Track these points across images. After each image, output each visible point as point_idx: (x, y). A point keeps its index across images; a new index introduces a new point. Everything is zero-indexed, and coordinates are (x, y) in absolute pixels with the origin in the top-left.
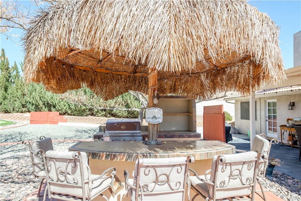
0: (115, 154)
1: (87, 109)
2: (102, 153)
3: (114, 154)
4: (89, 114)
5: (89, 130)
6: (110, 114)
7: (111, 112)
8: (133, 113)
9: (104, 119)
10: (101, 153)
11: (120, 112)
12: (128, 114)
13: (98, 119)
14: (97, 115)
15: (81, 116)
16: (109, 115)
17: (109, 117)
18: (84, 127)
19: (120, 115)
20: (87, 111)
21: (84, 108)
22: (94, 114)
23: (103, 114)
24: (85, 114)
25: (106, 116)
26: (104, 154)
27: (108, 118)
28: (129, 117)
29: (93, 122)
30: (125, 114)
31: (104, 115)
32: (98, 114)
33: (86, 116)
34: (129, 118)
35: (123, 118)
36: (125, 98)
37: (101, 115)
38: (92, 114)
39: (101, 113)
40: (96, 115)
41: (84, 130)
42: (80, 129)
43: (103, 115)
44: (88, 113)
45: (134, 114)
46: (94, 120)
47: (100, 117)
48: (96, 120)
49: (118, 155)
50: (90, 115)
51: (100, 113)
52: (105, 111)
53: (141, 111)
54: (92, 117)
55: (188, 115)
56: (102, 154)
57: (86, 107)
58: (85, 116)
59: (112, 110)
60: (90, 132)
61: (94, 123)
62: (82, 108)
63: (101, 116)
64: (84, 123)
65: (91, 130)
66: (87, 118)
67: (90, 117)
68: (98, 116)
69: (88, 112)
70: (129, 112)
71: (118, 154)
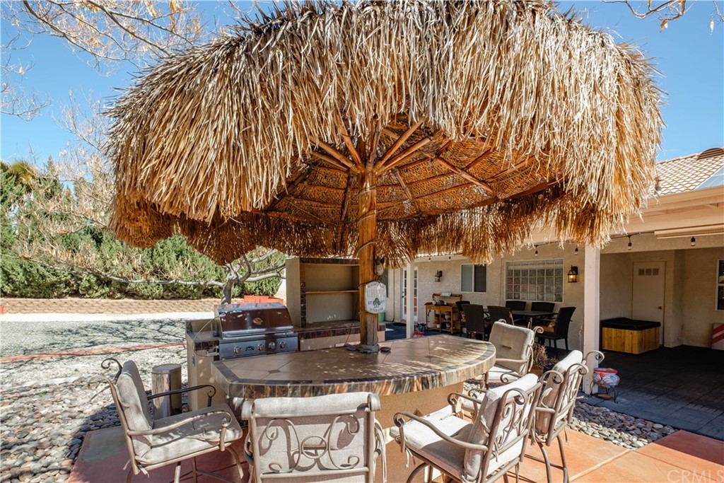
0: (370, 382)
1: (60, 283)
2: (339, 384)
3: (366, 383)
4: (66, 293)
5: (81, 328)
6: (120, 292)
7: (123, 287)
8: (175, 289)
9: (107, 303)
10: (336, 384)
11: (146, 288)
12: (164, 291)
13: (92, 303)
14: (87, 295)
15: (44, 298)
16: (119, 295)
17: (118, 298)
18: (64, 322)
19: (147, 294)
20: (63, 285)
21: (54, 279)
22: (80, 292)
23: (104, 291)
24: (55, 294)
25: (111, 297)
26: (344, 387)
27: (117, 301)
28: (165, 297)
29: (80, 311)
30: (157, 292)
31: (105, 295)
32: (91, 292)
33: (60, 296)
34: (165, 299)
35: (153, 299)
36: (158, 259)
37: (98, 294)
38: (73, 292)
39: (101, 291)
40: (84, 295)
41: (66, 328)
42: (55, 327)
43: (103, 295)
44: (65, 291)
45: (177, 290)
46: (82, 306)
47: (97, 300)
48: (87, 305)
49: (377, 383)
50: (70, 296)
51: (97, 291)
52: (108, 286)
53: (228, 286)
54: (76, 299)
55: (351, 293)
56: (338, 388)
57: (60, 279)
58: (55, 297)
59: (127, 284)
60: (84, 332)
61: (84, 311)
62: (48, 279)
63: (99, 297)
64: (55, 314)
65: (86, 327)
66: (61, 301)
67: (69, 299)
68: (90, 298)
69: (65, 288)
70: (166, 287)
71: (376, 381)
